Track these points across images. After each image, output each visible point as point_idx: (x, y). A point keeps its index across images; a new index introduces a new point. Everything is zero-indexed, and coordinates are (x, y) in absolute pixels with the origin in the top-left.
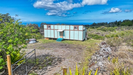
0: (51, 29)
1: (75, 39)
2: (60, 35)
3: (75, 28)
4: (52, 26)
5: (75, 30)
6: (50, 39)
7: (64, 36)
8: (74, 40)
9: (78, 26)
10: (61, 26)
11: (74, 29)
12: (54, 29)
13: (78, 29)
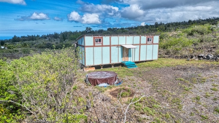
0: (104, 44)
1: (148, 59)
2: (123, 56)
3: (148, 40)
4: (106, 39)
5: (148, 44)
6: (98, 67)
7: (131, 56)
8: (147, 61)
9: (153, 37)
10: (125, 37)
11: (147, 42)
12: (110, 46)
13: (152, 42)
